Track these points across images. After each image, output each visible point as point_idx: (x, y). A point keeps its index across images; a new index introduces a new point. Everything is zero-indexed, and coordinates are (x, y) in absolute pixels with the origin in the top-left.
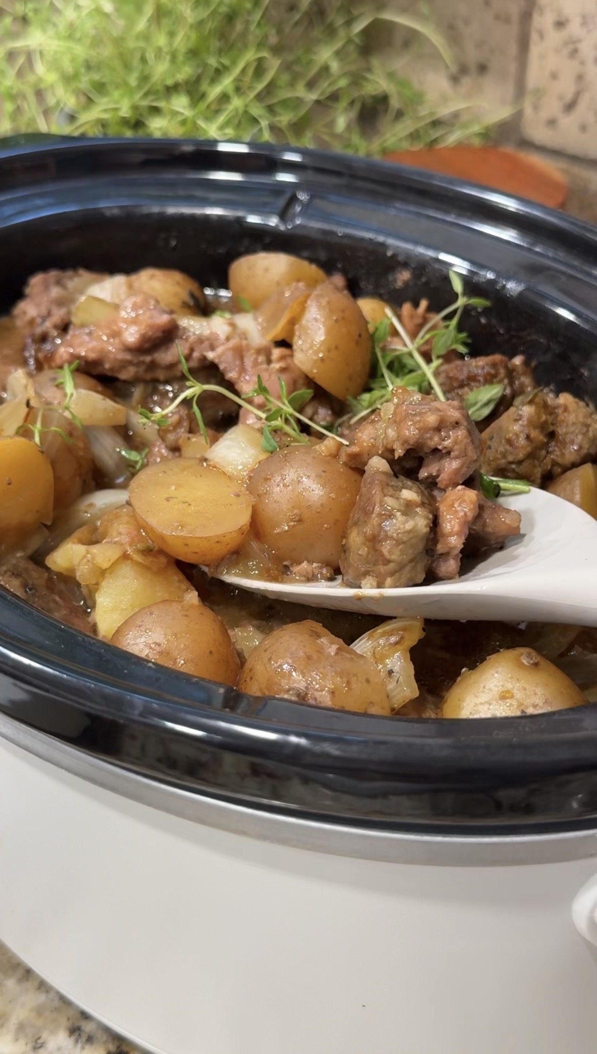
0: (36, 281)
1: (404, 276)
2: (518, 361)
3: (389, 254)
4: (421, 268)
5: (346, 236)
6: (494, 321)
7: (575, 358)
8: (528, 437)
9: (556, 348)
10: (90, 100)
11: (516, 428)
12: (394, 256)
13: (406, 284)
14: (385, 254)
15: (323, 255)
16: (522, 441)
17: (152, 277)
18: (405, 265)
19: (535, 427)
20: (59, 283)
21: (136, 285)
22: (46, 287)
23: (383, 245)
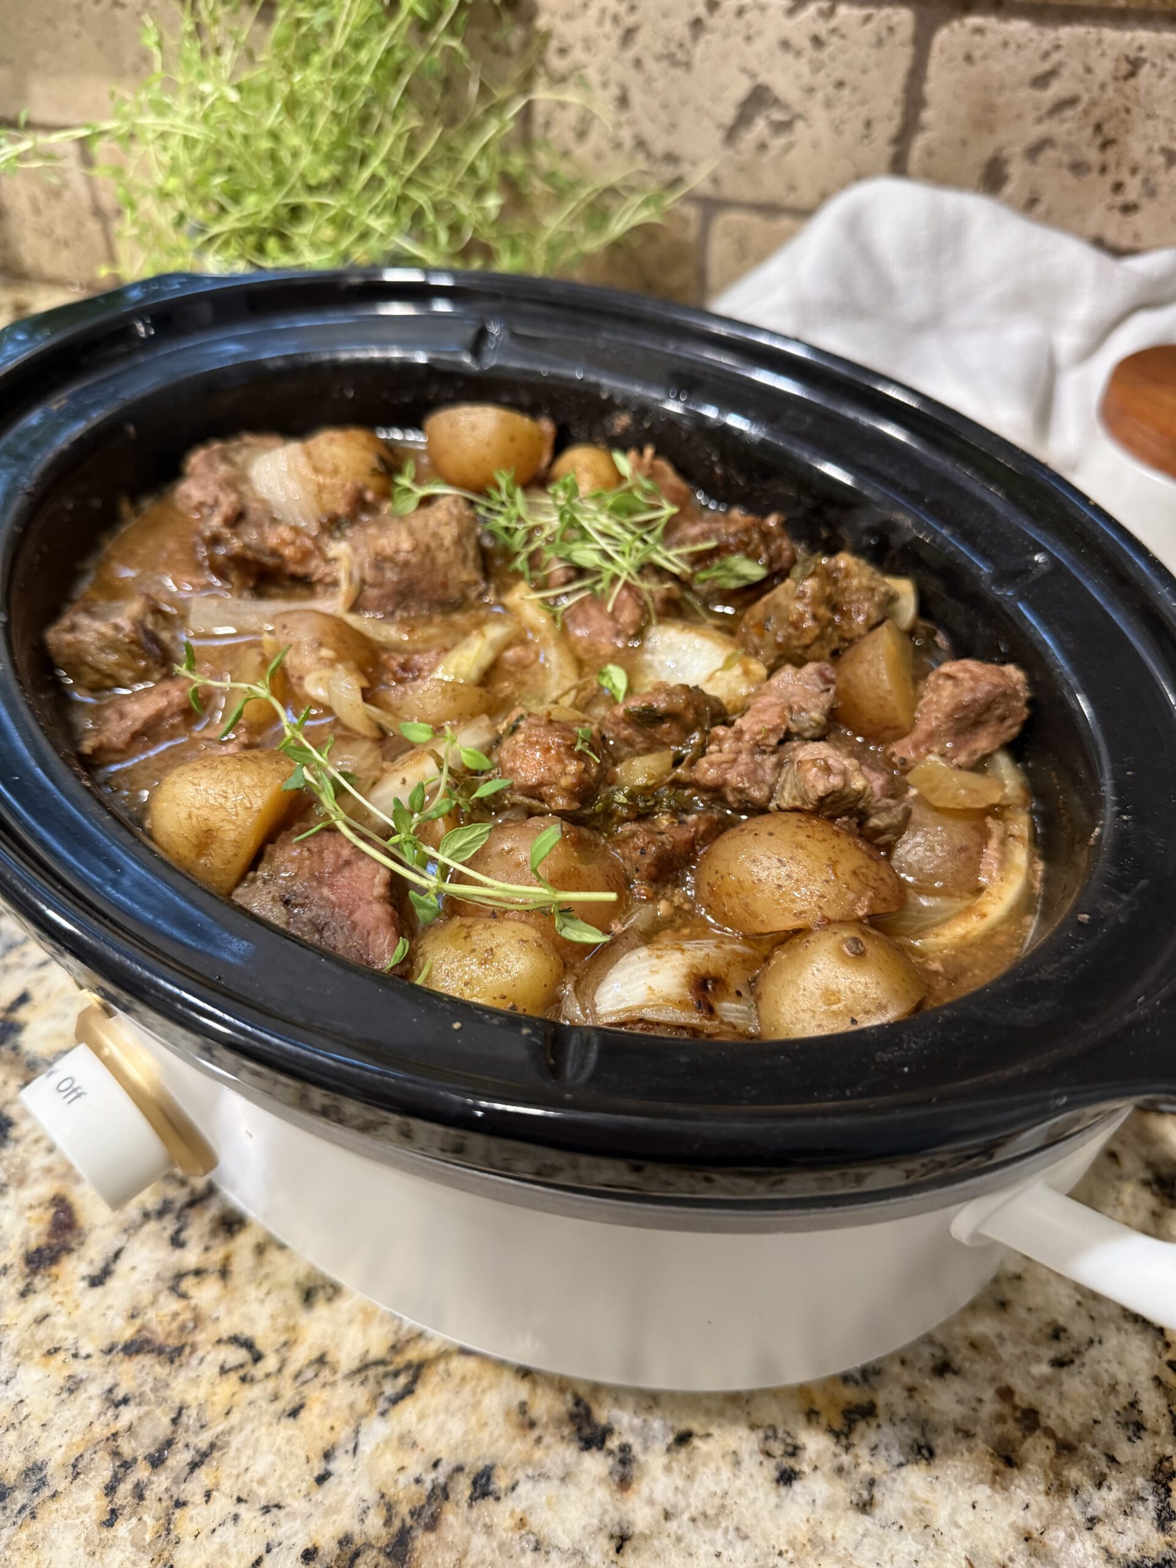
0: (197, 460)
1: (622, 421)
2: (772, 521)
3: (604, 396)
4: (643, 411)
5: (552, 376)
6: (732, 472)
7: (832, 513)
8: (815, 617)
9: (808, 502)
10: (223, 209)
11: (799, 607)
12: (611, 398)
13: (626, 430)
14: (598, 397)
15: (525, 399)
16: (808, 623)
17: (331, 441)
18: (624, 407)
19: (820, 604)
20: (225, 458)
21: (315, 452)
22: (211, 467)
23: (597, 386)
